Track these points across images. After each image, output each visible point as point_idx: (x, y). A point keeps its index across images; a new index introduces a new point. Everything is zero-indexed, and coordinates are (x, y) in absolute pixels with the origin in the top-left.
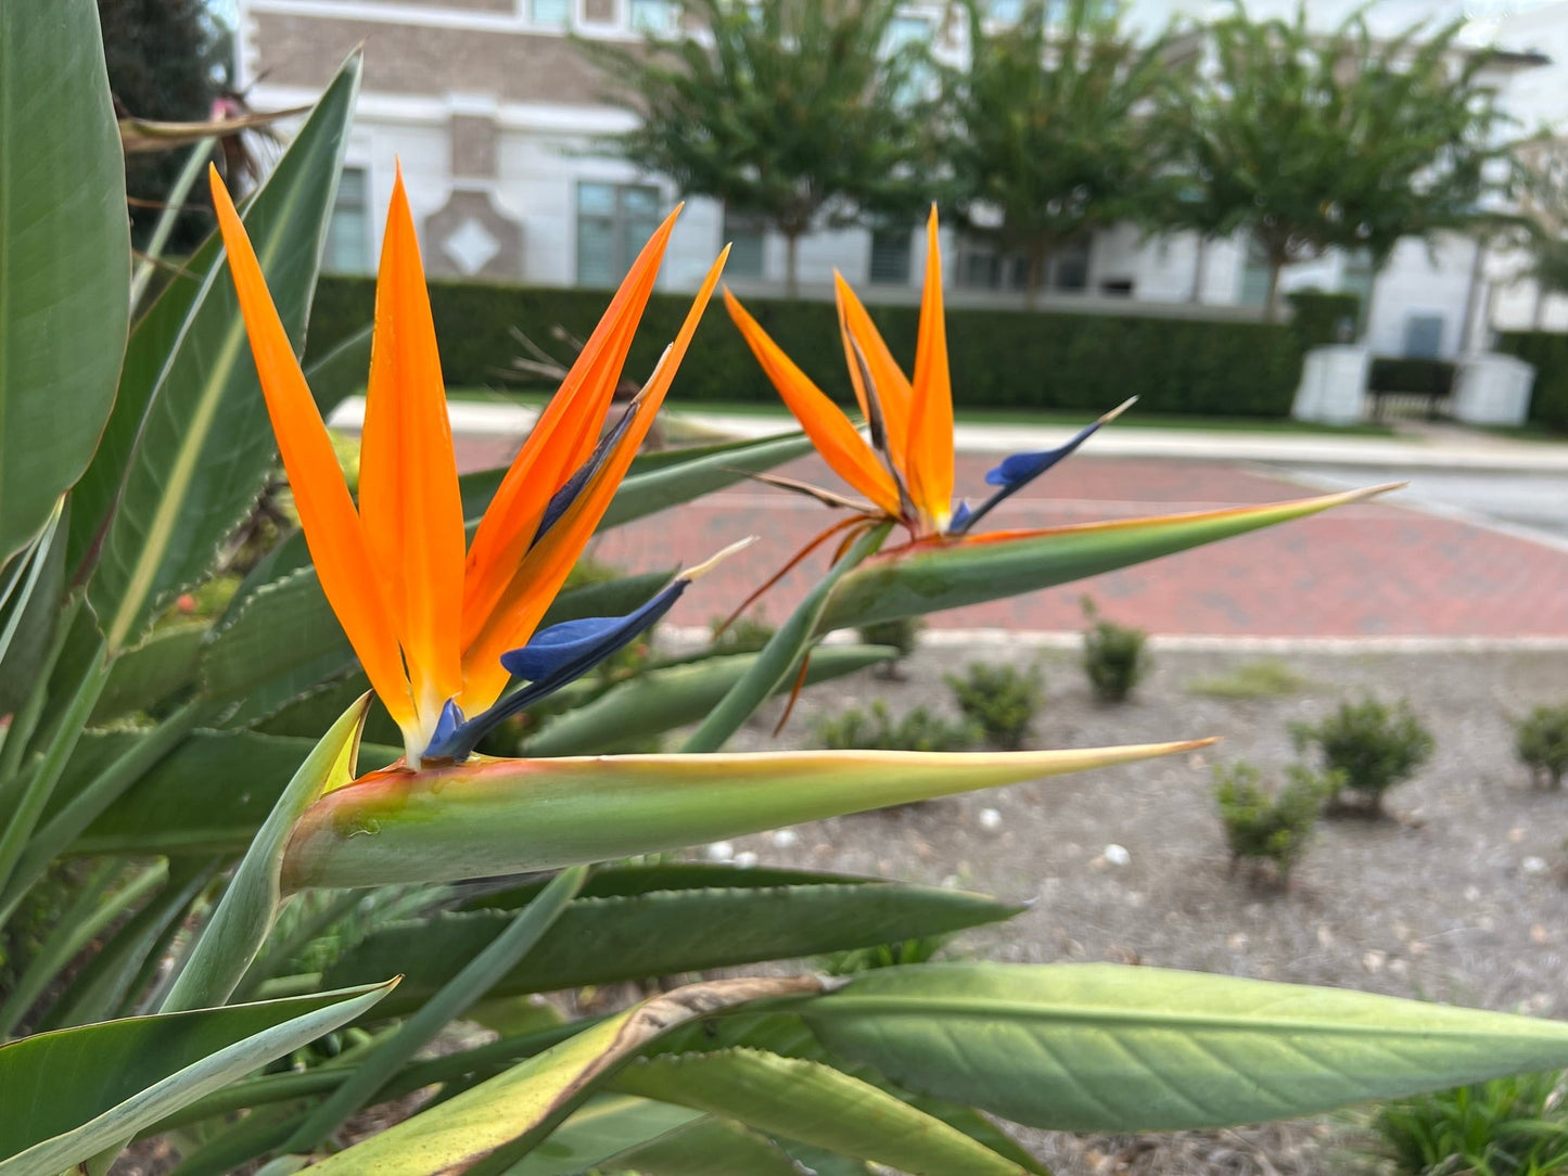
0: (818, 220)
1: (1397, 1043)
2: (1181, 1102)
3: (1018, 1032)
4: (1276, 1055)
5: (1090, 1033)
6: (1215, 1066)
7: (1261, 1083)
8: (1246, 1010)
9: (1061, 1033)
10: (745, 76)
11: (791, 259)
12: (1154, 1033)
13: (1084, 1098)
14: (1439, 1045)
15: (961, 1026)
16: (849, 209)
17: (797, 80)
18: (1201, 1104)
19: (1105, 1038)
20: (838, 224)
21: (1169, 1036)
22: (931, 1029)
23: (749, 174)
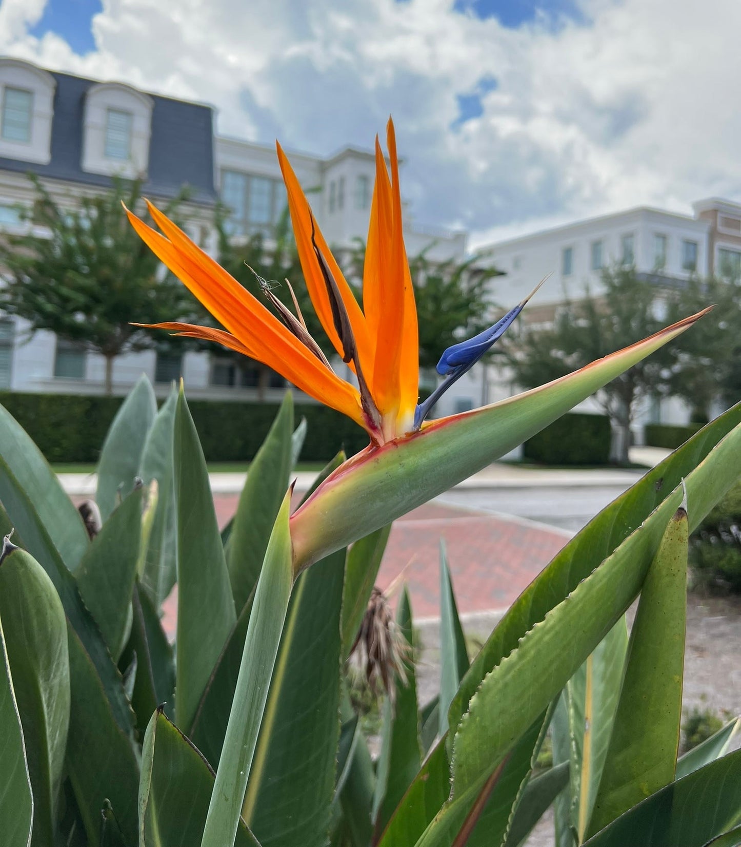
0: (127, 346)
10: (80, 259)
11: (109, 369)
16: (147, 340)
17: (113, 265)
20: (139, 348)
23: (80, 318)
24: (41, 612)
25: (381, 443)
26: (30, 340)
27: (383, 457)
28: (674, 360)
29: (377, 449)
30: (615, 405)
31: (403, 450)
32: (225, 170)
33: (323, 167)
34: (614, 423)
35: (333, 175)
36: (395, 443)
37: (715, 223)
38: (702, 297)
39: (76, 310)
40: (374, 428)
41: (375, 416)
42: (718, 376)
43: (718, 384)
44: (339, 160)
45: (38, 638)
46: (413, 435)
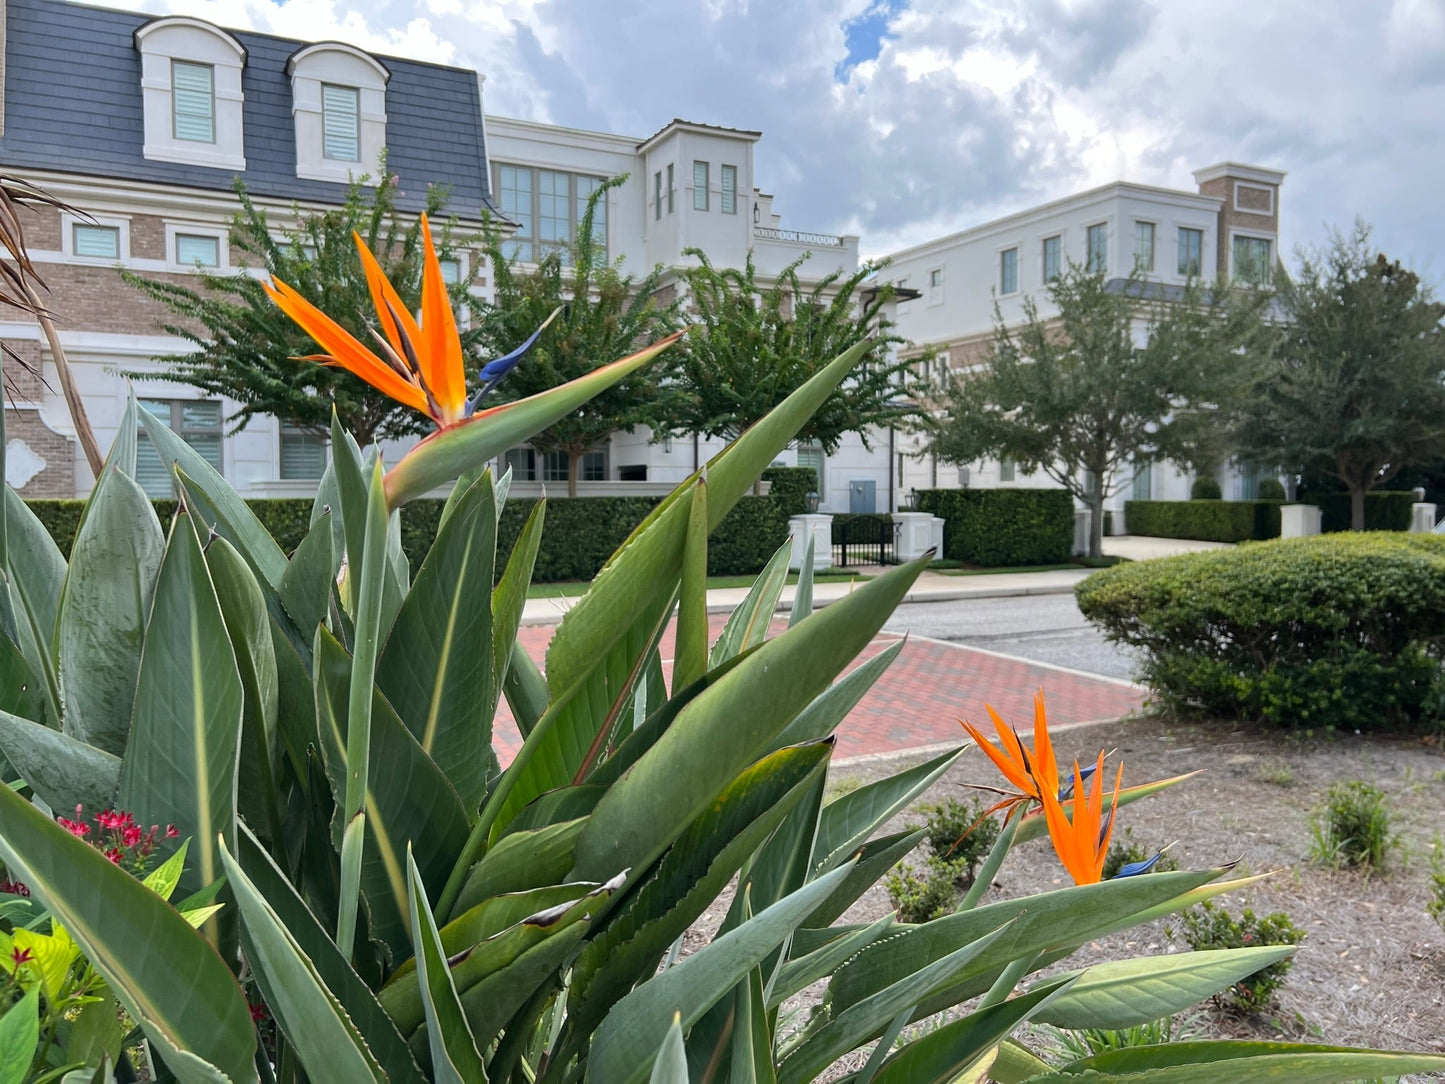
1: (1225, 965)
2: (1167, 1004)
3: (1100, 992)
4: (1191, 979)
5: (1126, 987)
6: (1173, 988)
7: (1189, 990)
8: (1173, 965)
9: (1116, 989)
12: (1147, 981)
13: (1135, 1013)
14: (1239, 962)
15: (1079, 996)
18: (1173, 1004)
19: (1131, 987)
20: (395, 432)
21: (1154, 981)
22: (1068, 999)
23: (310, 393)
24: (242, 587)
25: (443, 427)
26: (241, 427)
27: (444, 436)
28: (1164, 407)
29: (441, 431)
30: (1081, 477)
31: (458, 431)
32: (498, 165)
33: (642, 151)
34: (1078, 504)
35: (657, 163)
36: (452, 427)
37: (1230, 197)
38: (1204, 312)
39: (305, 382)
40: (436, 417)
41: (436, 408)
42: (1231, 427)
43: (1231, 438)
44: (664, 138)
45: (242, 606)
46: (464, 422)
